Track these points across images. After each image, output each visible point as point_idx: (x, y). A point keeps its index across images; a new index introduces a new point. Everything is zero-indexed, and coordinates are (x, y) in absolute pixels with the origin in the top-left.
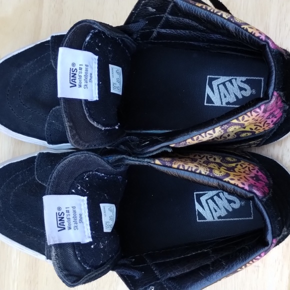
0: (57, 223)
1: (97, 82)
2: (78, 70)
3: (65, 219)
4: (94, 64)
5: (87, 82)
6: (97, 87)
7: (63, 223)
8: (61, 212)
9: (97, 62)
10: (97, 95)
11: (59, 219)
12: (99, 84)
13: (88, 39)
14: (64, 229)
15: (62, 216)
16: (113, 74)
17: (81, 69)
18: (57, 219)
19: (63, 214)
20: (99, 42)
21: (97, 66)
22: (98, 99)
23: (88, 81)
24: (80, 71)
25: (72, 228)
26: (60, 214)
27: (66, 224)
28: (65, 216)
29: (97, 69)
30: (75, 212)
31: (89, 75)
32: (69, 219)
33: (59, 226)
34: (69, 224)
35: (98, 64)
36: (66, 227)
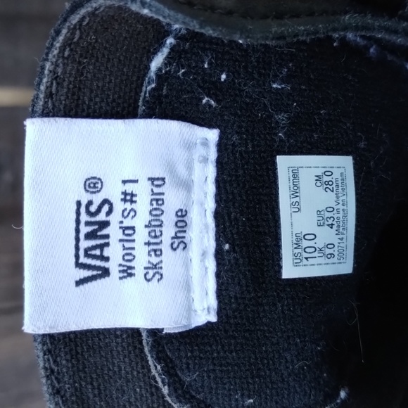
0: (77, 248)
1: (211, 245)
2: (119, 206)
3: (114, 232)
4: (197, 167)
5: (158, 253)
6: (211, 265)
7: (102, 247)
8: (97, 199)
9: (213, 154)
10: (213, 302)
11: (84, 230)
12: (219, 254)
13: (157, 63)
14: (105, 272)
15: (102, 217)
16: (295, 194)
17: (129, 197)
18: (77, 231)
19: (106, 208)
20: (218, 66)
21: (211, 171)
22: (213, 319)
23: (165, 247)
24: (128, 206)
25: (139, 271)
26: (93, 209)
27: (115, 252)
28: (115, 219)
29: (211, 189)
30: (158, 200)
31: (169, 219)
32: (128, 230)
33: (83, 260)
34: (129, 255)
35: (220, 164)
36: (113, 266)
